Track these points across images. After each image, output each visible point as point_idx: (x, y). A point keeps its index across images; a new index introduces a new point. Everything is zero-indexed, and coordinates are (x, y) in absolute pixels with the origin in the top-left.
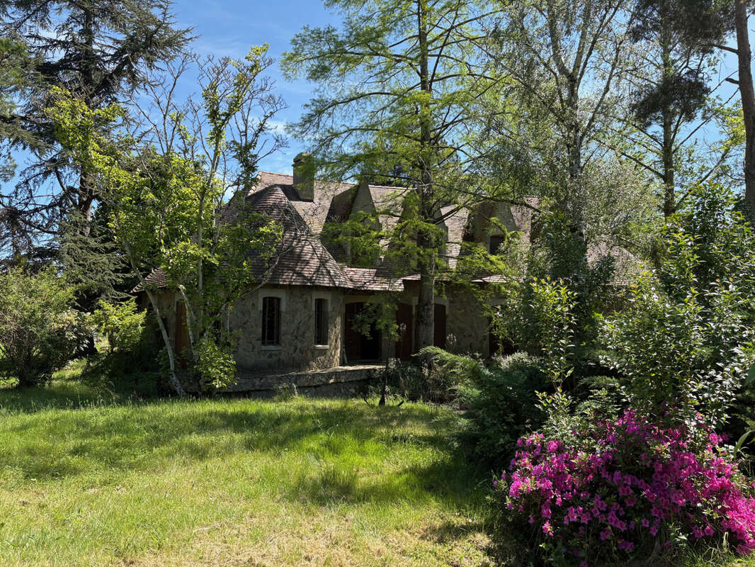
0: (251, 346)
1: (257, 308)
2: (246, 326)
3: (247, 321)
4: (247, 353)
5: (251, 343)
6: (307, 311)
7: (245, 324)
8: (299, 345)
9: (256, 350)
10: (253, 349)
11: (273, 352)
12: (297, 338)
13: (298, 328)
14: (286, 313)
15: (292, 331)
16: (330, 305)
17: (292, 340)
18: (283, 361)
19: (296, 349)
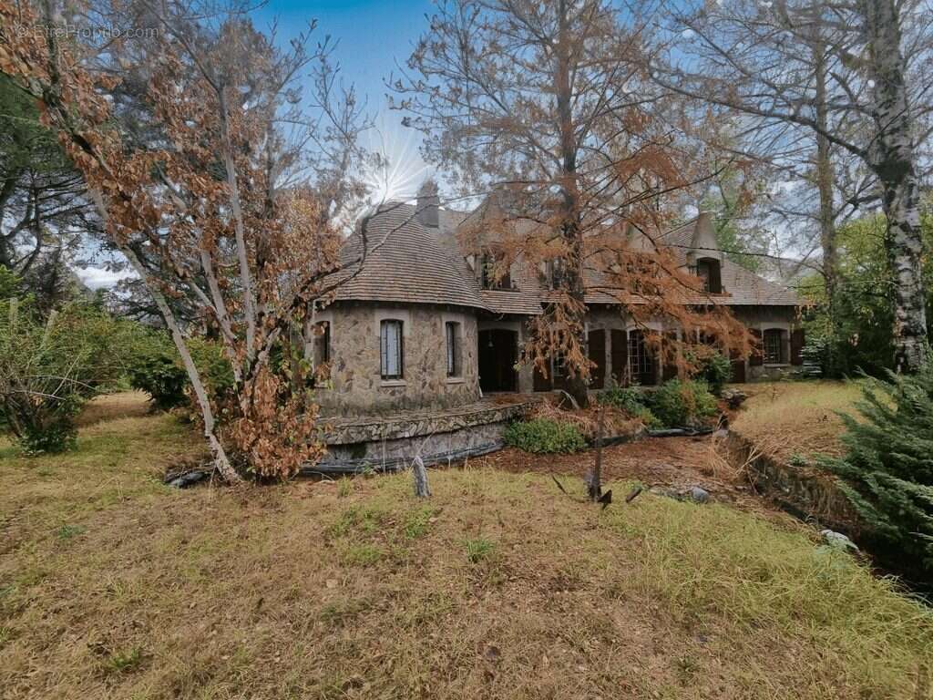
0: (368, 381)
1: (374, 333)
2: (360, 356)
3: (363, 351)
4: (364, 391)
5: (368, 378)
6: (436, 336)
7: (359, 354)
8: (428, 379)
9: (374, 387)
10: (371, 385)
11: (396, 389)
12: (424, 370)
13: (426, 358)
14: (411, 339)
15: (418, 362)
16: (463, 329)
17: (420, 372)
18: (409, 399)
19: (425, 383)
